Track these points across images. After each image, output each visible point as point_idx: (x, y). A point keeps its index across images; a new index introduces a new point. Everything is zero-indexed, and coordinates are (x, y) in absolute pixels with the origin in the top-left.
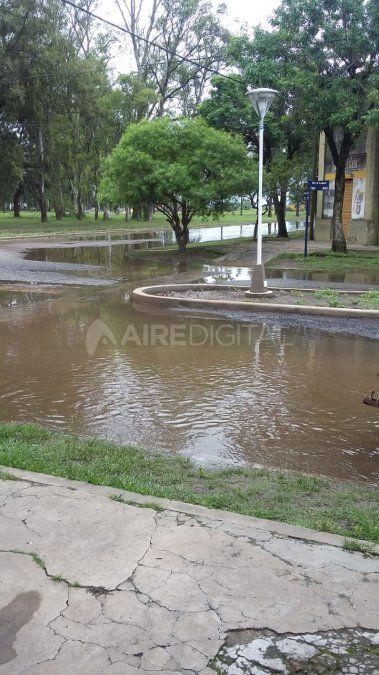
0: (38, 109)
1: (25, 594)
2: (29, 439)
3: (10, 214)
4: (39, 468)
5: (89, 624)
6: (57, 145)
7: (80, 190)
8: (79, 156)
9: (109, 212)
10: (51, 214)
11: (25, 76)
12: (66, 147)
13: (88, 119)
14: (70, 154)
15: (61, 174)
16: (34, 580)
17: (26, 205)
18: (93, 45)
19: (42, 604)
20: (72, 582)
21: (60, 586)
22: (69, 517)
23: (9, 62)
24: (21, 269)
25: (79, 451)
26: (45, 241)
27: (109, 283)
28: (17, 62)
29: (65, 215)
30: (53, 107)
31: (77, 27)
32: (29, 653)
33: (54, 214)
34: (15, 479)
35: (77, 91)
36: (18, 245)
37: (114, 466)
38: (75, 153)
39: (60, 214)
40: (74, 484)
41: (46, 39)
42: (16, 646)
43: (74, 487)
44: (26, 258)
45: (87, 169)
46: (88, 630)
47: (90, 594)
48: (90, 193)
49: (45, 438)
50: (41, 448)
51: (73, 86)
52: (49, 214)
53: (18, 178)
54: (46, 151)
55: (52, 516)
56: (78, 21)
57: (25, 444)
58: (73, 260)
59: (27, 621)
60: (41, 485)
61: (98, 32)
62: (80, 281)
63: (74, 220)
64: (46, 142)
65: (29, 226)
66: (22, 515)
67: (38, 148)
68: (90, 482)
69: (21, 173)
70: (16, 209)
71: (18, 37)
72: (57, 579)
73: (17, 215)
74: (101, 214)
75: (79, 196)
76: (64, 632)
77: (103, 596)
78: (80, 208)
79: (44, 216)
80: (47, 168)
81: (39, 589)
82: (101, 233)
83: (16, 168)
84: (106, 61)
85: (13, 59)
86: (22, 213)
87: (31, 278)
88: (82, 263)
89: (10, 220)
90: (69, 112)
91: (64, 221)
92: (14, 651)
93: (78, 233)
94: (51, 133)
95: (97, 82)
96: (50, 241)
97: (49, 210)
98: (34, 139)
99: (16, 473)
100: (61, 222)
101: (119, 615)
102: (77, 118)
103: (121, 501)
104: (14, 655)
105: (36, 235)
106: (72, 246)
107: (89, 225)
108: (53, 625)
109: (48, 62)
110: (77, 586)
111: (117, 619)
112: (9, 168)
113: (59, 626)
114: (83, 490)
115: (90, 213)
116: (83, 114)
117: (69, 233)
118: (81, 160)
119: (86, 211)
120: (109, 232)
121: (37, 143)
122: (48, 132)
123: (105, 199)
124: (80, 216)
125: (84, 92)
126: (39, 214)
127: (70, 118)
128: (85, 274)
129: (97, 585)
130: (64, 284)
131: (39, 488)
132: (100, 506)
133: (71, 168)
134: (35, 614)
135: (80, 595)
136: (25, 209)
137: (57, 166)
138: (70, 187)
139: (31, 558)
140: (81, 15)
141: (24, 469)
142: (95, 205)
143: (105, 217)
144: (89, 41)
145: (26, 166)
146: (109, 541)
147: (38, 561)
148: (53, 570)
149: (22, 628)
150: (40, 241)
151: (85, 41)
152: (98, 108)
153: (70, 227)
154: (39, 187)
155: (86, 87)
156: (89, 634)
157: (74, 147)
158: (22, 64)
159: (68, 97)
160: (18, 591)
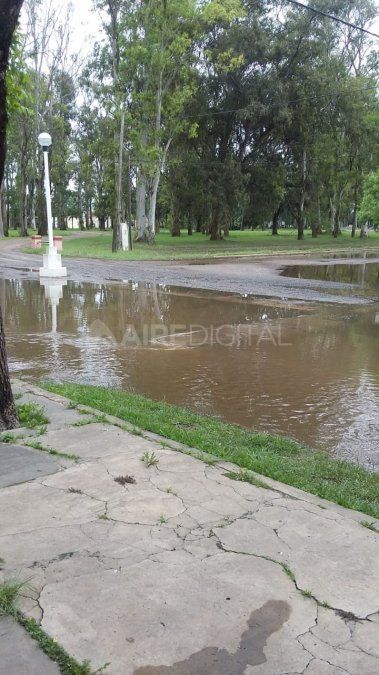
0: (305, 130)
1: (275, 602)
2: (280, 450)
3: (268, 232)
4: (289, 481)
5: (337, 647)
6: (321, 164)
7: (338, 208)
8: (341, 174)
9: (366, 230)
10: (307, 232)
11: (294, 99)
12: (328, 167)
13: (353, 138)
14: (333, 173)
15: (321, 193)
16: (283, 591)
17: (283, 223)
18: (364, 62)
19: (292, 616)
20: (321, 601)
21: (309, 602)
22: (319, 535)
23: (280, 86)
24: (275, 285)
25: (329, 470)
26: (301, 259)
27: (363, 302)
28: (287, 85)
29: (321, 233)
30: (319, 127)
31: (350, 46)
32: (278, 661)
33: (310, 232)
34: (267, 488)
35: (344, 110)
36: (275, 262)
37: (365, 492)
38: (337, 171)
39: (316, 232)
40: (324, 502)
41: (317, 61)
42: (267, 651)
43: (323, 505)
44: (282, 274)
45: (348, 187)
46: (336, 654)
47: (339, 618)
48: (348, 211)
49: (295, 452)
50: (292, 461)
51: (341, 105)
52: (305, 232)
53: (279, 198)
54: (309, 171)
55: (302, 531)
56: (351, 40)
57: (276, 456)
58: (325, 278)
59: (277, 629)
60: (292, 498)
61: (370, 49)
62: (333, 299)
63: (329, 238)
64: (310, 162)
65: (286, 243)
66: (274, 524)
67: (301, 168)
68: (340, 504)
69: (282, 192)
70: (275, 228)
71: (290, 62)
72: (307, 595)
73: (275, 233)
74: (358, 231)
75: (337, 214)
76: (313, 649)
77: (352, 622)
78: (337, 226)
79: (300, 234)
80: (307, 186)
81: (289, 601)
82: (356, 250)
83: (279, 188)
84: (376, 78)
85: (284, 82)
86: (279, 231)
87: (284, 294)
88: (334, 280)
89: (268, 238)
90: (335, 131)
91: (320, 238)
92: (264, 655)
93: (333, 251)
94: (315, 153)
95: (365, 99)
96: (305, 257)
97: (306, 228)
98: (298, 159)
99: (268, 481)
100: (316, 240)
101: (369, 646)
102: (342, 136)
103: (373, 529)
104: (264, 660)
105: (292, 252)
106: (326, 263)
107: (345, 242)
108: (302, 639)
109: (316, 83)
110: (326, 606)
111: (366, 649)
112: (271, 189)
113: (308, 641)
114: (333, 511)
115: (347, 230)
116: (348, 132)
117: (324, 250)
118: (343, 178)
119: (342, 229)
120: (365, 250)
121: (301, 163)
122: (312, 152)
123: (365, 217)
124: (336, 233)
125: (352, 109)
126: (296, 232)
127: (335, 138)
128: (336, 292)
129: (346, 609)
130: (318, 302)
131: (290, 501)
132: (350, 530)
133: (331, 186)
134: (285, 624)
135: (328, 616)
136: (282, 227)
137: (318, 185)
138: (329, 205)
139: (282, 568)
140: (355, 34)
141: (275, 479)
142: (352, 223)
143: (362, 235)
144: (361, 59)
145: (288, 185)
146: (360, 568)
147: (289, 573)
148: (304, 585)
149: (272, 635)
150: (295, 259)
151: (357, 58)
152: (364, 125)
153: (324, 244)
154: (298, 205)
155: (355, 106)
156: (338, 658)
157: (336, 165)
158: (292, 87)
159: (336, 116)
160: (269, 598)
